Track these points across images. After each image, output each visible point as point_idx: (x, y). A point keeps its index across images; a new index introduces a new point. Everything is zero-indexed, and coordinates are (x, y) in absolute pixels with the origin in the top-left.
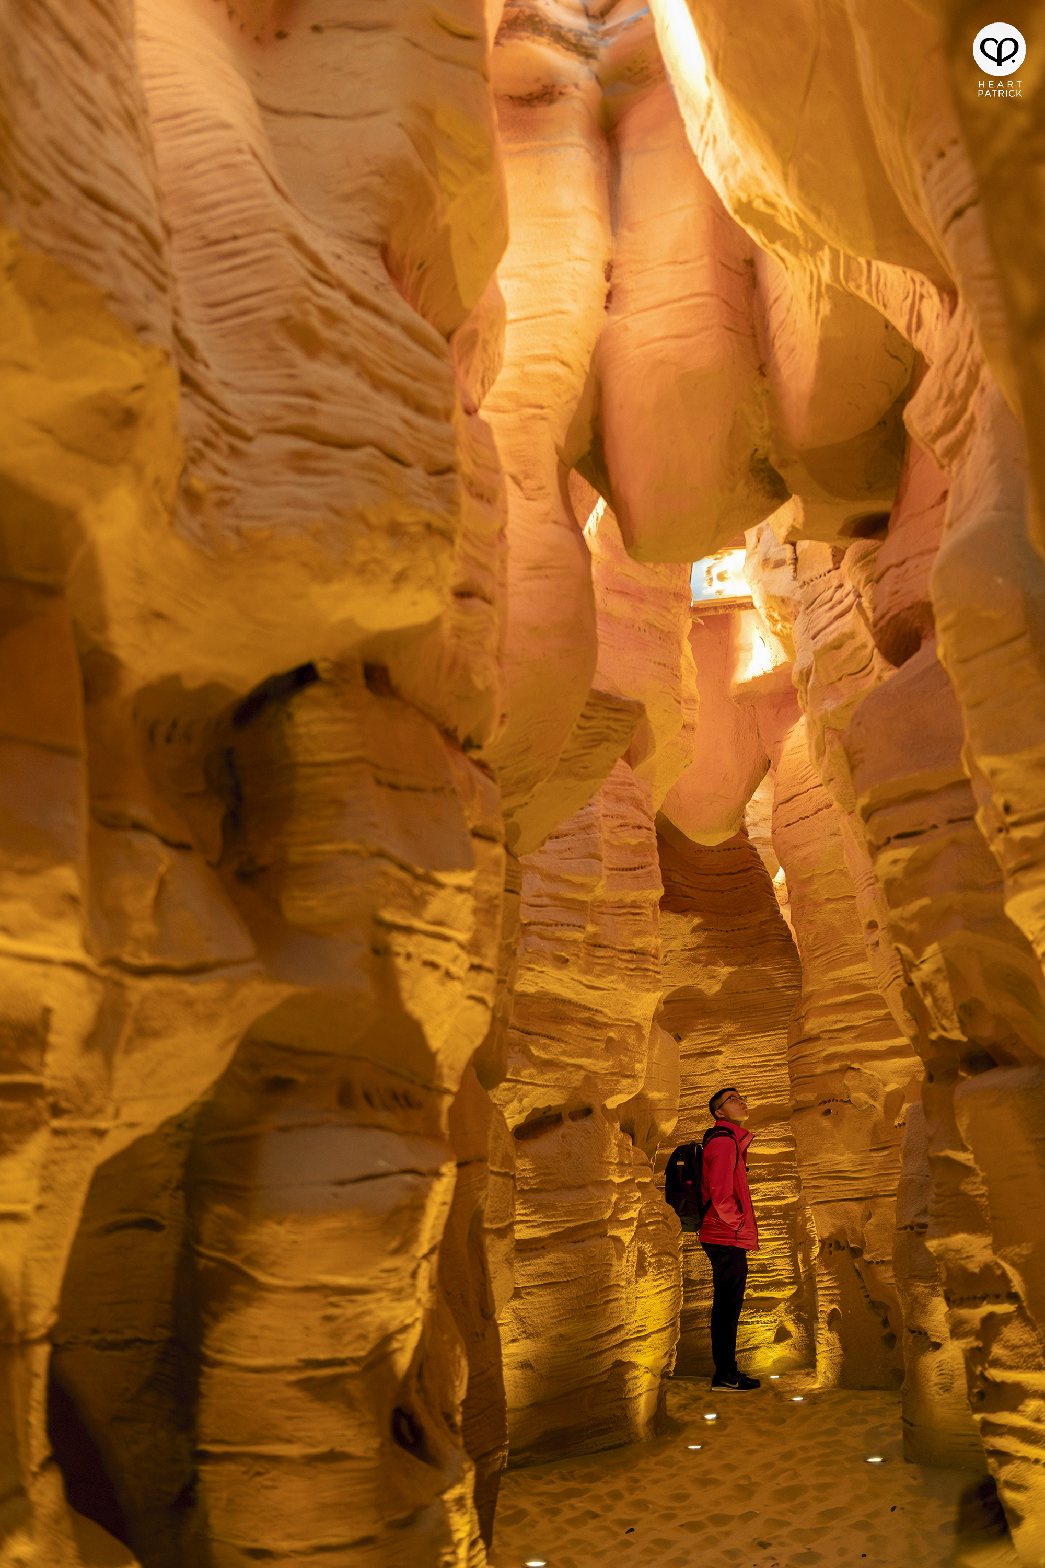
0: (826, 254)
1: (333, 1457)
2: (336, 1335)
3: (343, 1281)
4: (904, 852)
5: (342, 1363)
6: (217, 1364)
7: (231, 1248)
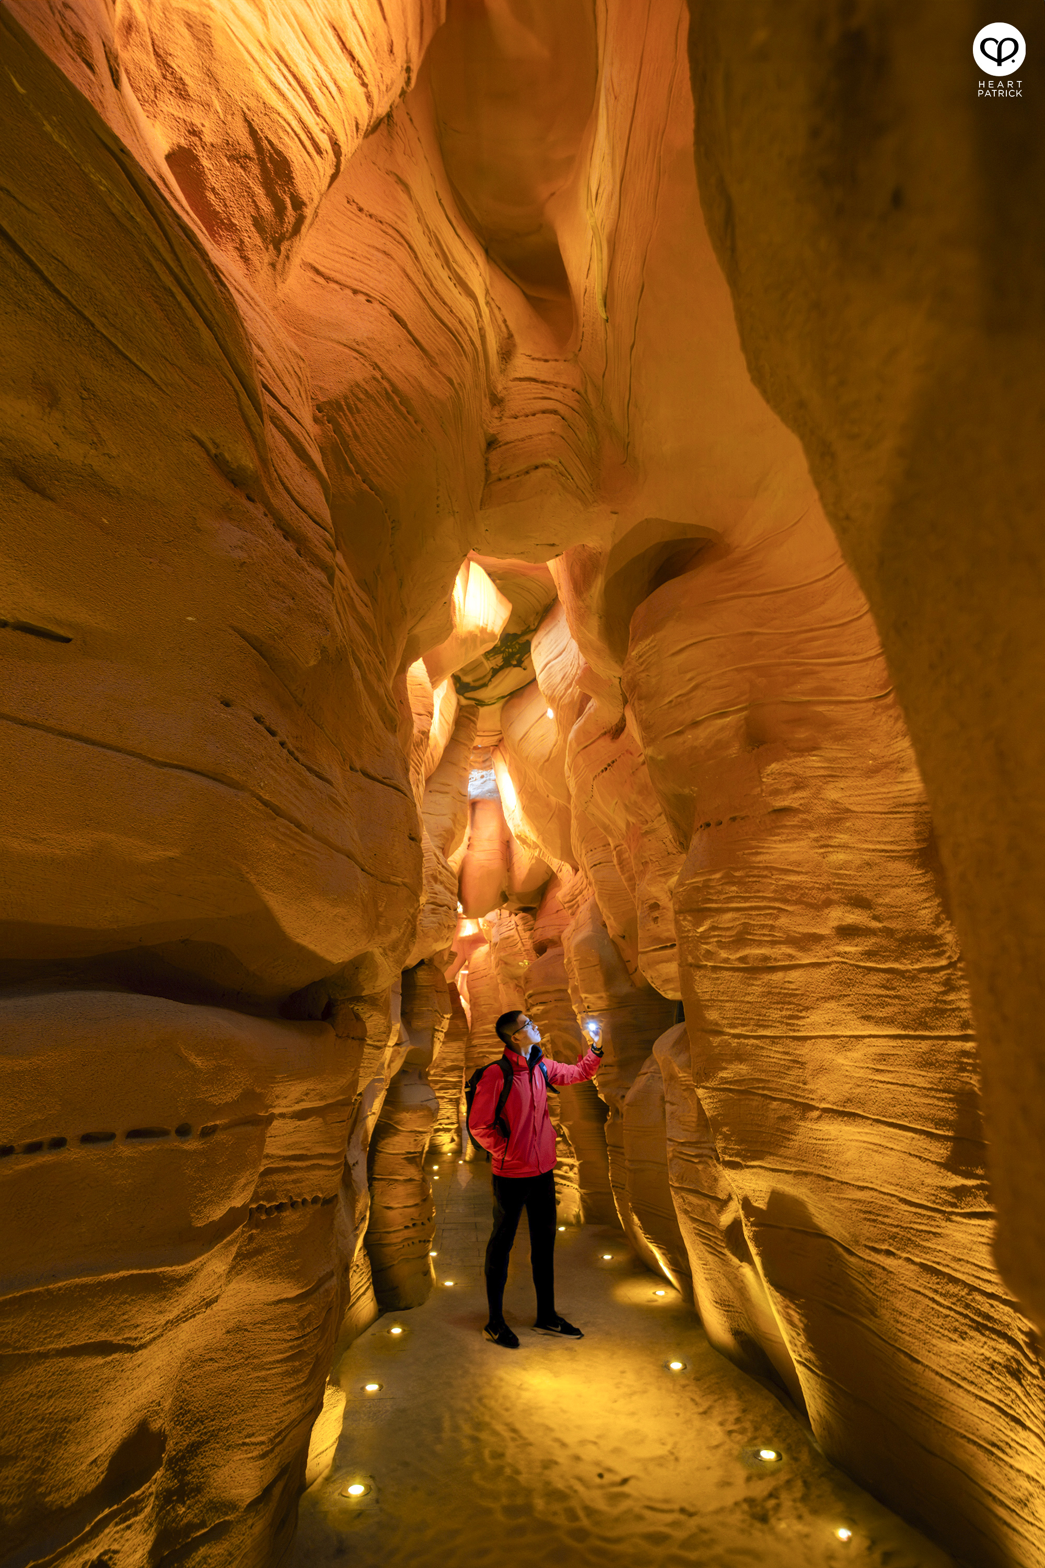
0: (538, 850)
1: (411, 1180)
2: (416, 1145)
3: (421, 1129)
4: (541, 1008)
5: (415, 1153)
6: (381, 1152)
7: (390, 1119)
